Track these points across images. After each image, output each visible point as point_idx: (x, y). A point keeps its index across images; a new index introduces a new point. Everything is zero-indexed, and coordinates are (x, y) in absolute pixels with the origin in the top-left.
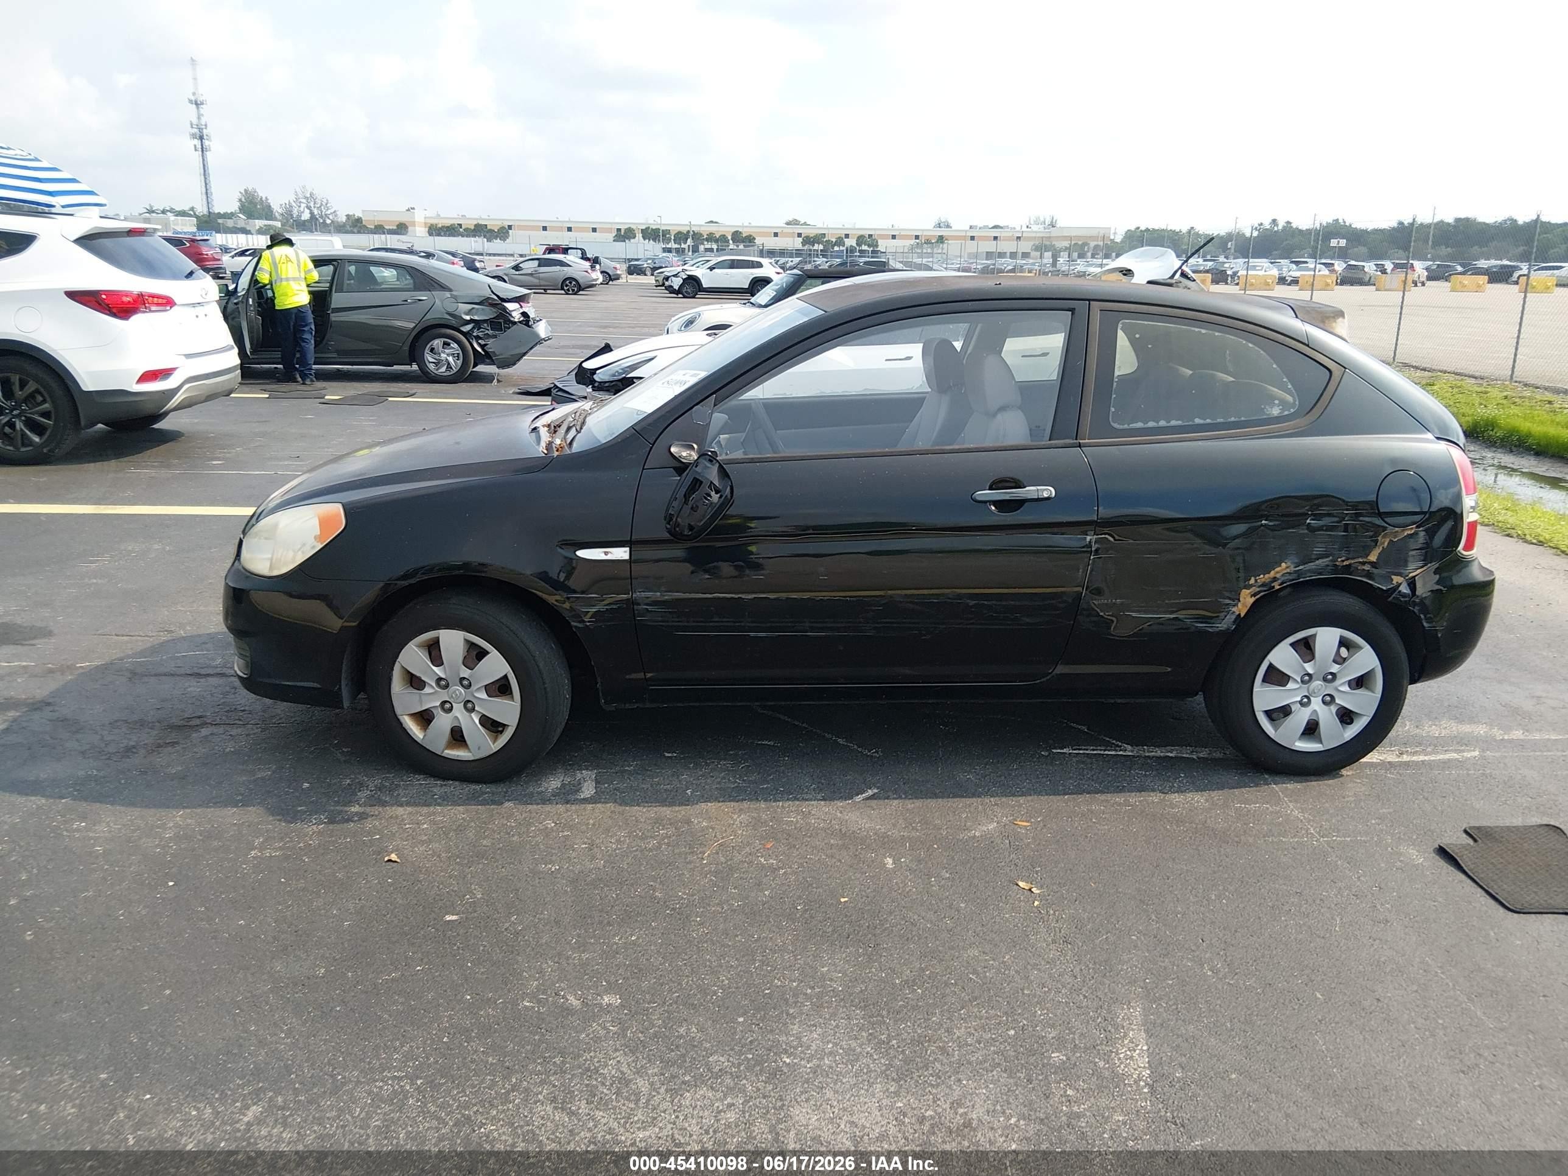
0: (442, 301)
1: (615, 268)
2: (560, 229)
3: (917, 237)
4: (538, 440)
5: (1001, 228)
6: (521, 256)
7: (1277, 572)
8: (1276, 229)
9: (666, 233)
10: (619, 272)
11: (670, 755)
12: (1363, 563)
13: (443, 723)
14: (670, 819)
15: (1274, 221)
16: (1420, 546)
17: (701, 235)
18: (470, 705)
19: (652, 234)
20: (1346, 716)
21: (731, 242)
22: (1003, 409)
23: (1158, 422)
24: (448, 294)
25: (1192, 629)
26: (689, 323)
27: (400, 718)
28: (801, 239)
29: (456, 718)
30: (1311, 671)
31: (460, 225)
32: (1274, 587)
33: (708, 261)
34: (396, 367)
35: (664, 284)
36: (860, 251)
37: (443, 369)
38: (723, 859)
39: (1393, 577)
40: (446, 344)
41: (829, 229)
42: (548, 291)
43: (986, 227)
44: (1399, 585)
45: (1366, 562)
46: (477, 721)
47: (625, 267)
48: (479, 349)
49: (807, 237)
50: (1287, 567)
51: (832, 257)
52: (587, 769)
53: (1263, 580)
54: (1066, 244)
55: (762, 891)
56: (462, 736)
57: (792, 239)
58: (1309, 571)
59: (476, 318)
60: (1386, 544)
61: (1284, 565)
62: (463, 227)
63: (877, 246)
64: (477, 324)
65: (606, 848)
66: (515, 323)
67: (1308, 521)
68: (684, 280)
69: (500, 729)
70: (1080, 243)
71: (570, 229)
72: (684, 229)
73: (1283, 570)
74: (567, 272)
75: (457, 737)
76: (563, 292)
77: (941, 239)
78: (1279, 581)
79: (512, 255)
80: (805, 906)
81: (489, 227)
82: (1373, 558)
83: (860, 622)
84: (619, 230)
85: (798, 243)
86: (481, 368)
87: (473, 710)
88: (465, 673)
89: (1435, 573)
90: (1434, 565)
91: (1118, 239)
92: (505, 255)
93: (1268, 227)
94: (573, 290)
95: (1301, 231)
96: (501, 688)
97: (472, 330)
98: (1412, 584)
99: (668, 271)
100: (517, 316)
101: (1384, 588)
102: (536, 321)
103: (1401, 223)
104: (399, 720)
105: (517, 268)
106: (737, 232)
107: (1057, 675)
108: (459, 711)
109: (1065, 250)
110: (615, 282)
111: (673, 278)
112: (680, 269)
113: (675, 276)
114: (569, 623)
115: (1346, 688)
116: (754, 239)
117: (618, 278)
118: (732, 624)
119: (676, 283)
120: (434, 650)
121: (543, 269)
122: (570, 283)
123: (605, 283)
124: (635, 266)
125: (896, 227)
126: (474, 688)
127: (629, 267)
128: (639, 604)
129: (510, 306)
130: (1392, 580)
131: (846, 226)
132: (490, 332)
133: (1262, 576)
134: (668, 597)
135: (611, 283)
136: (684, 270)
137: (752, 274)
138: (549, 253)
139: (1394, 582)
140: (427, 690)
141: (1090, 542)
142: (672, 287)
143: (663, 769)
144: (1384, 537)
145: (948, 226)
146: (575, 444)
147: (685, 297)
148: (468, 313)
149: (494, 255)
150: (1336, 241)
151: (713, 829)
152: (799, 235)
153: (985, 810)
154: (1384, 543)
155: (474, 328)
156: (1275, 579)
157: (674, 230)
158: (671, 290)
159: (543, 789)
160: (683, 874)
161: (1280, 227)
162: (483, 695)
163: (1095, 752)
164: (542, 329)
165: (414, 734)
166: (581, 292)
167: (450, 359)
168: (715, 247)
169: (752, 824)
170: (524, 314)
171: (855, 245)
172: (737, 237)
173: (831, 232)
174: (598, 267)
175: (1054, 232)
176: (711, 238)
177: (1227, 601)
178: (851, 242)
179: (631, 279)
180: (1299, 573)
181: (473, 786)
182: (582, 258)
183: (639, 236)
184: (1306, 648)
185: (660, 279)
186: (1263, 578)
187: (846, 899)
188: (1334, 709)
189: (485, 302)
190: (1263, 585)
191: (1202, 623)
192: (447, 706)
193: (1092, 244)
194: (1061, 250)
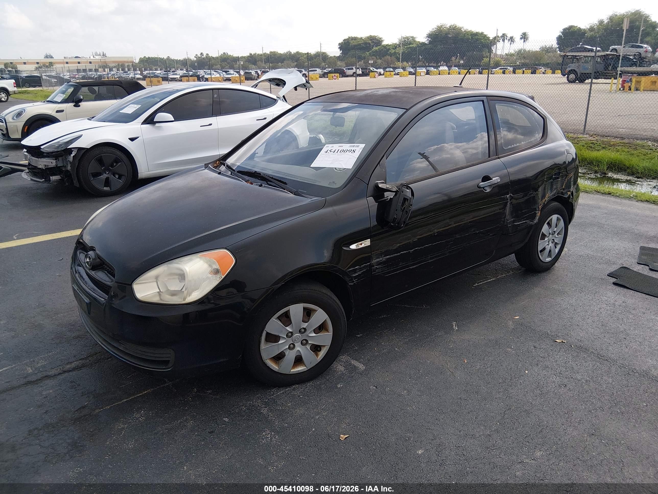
3: (37, 63)
5: (80, 58)
7: (546, 198)
8: (203, 57)
15: (202, 54)
16: (573, 180)
23: (514, 145)
25: (529, 225)
29: (297, 351)
32: (545, 203)
43: (72, 58)
44: (570, 195)
45: (562, 189)
46: (309, 349)
54: (114, 64)
58: (552, 195)
60: (566, 181)
69: (321, 348)
70: (120, 64)
75: (299, 360)
77: (51, 64)
78: (546, 201)
87: (306, 343)
89: (575, 189)
90: (575, 186)
91: (137, 61)
93: (200, 56)
95: (213, 58)
101: (566, 197)
103: (251, 54)
104: (265, 363)
108: (299, 347)
114: (349, 284)
115: (557, 236)
125: (24, 58)
126: (307, 332)
134: (384, 259)
139: (568, 194)
141: (508, 198)
145: (52, 57)
161: (205, 56)
162: (313, 334)
163: (485, 282)
165: (273, 368)
175: (106, 59)
180: (550, 197)
191: (531, 222)
192: (292, 346)
193: (126, 64)
194: (113, 68)
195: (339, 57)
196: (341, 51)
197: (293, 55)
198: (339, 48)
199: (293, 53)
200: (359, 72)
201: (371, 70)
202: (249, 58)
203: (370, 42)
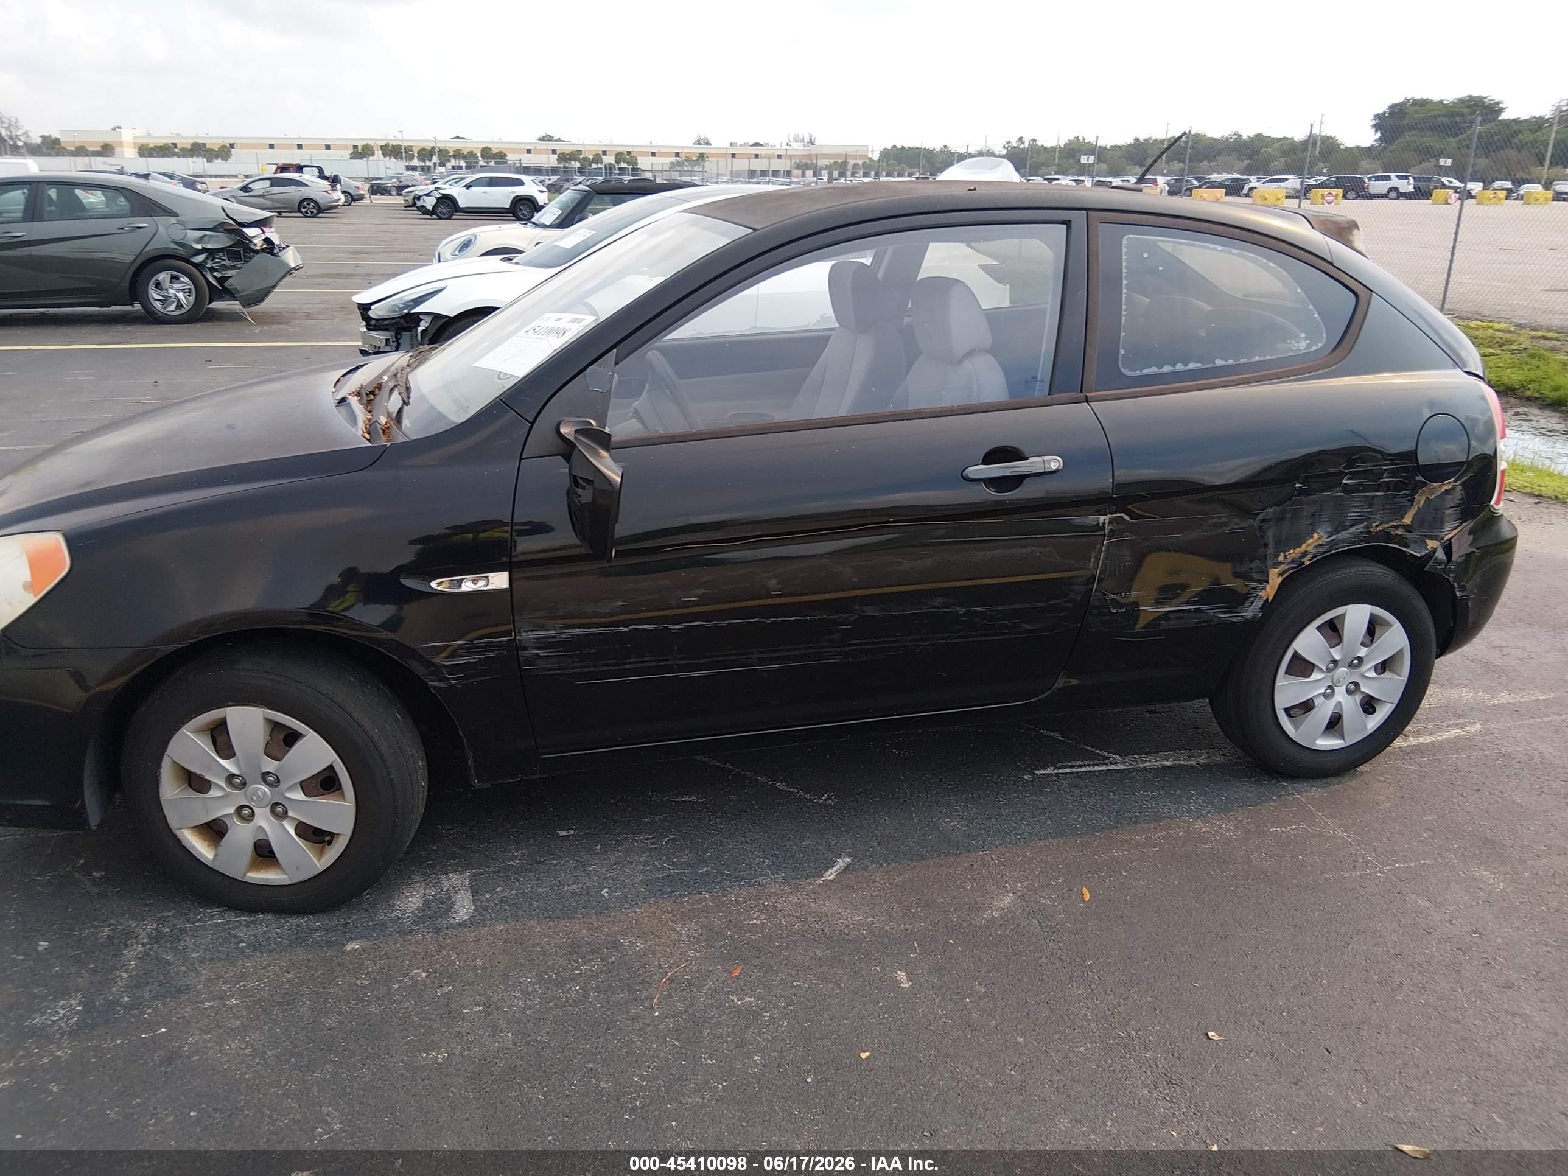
0: (167, 229)
1: (358, 188)
2: (288, 147)
3: (677, 155)
4: (353, 418)
5: (761, 145)
6: (247, 177)
7: (1309, 545)
8: (1022, 146)
9: (408, 149)
10: (362, 192)
11: (565, 833)
12: (1396, 527)
13: (241, 835)
14: (589, 943)
15: (1021, 139)
16: (1457, 502)
17: (447, 151)
18: (280, 809)
19: (393, 151)
20: (1369, 705)
21: (480, 159)
22: (970, 354)
23: (1174, 366)
24: (173, 220)
25: (1216, 621)
26: (466, 245)
27: (177, 833)
28: (555, 157)
29: (261, 828)
30: (1337, 658)
31: (175, 145)
32: (1303, 563)
33: (462, 179)
34: (114, 308)
35: (414, 203)
36: (620, 169)
37: (172, 307)
38: (680, 1006)
39: (1428, 541)
40: (174, 278)
41: (585, 145)
42: (283, 214)
43: (746, 144)
44: (1434, 550)
45: (1400, 526)
46: (292, 832)
47: (367, 186)
48: (215, 283)
49: (562, 154)
50: (1319, 538)
51: (590, 173)
52: (455, 871)
53: (1293, 556)
54: (826, 162)
55: (748, 1055)
56: (272, 852)
57: (545, 156)
58: (1344, 541)
59: (209, 246)
60: (1422, 502)
61: (1316, 536)
62: (179, 146)
63: (636, 163)
64: (212, 253)
65: (510, 1007)
66: (257, 252)
67: (1344, 481)
68: (438, 199)
69: (327, 838)
70: (840, 161)
71: (300, 147)
72: (428, 146)
73: (1314, 542)
74: (304, 192)
75: (264, 853)
76: (300, 215)
77: (702, 156)
78: (1310, 556)
79: (236, 176)
80: (815, 1076)
81: (207, 146)
82: (1407, 520)
83: (822, 647)
84: (355, 147)
85: (552, 161)
86: (215, 305)
87: (284, 815)
88: (270, 765)
89: (1470, 534)
90: (1469, 524)
91: (876, 157)
92: (229, 176)
93: (1015, 145)
94: (312, 212)
95: (1045, 148)
96: (326, 783)
97: (205, 261)
98: (1448, 549)
99: (419, 190)
100: (258, 243)
101: (1418, 555)
102: (282, 249)
104: (175, 836)
105: (245, 189)
106: (486, 148)
107: (1058, 689)
108: (264, 820)
109: (825, 169)
110: (357, 203)
111: (426, 198)
112: (432, 187)
113: (427, 195)
114: (426, 684)
115: (1372, 674)
116: (506, 155)
117: (361, 198)
118: (654, 664)
119: (429, 203)
120: (219, 735)
121: (275, 190)
122: (308, 204)
123: (347, 204)
124: (378, 185)
125: (654, 144)
126: (283, 785)
127: (372, 186)
128: (526, 649)
129: (250, 232)
130: (1427, 545)
131: (604, 143)
132: (228, 263)
133: (1292, 551)
134: (566, 634)
135: (353, 204)
136: (437, 189)
137: (513, 192)
138: (281, 172)
139: (1429, 547)
140: (214, 793)
141: (1104, 524)
142: (424, 207)
143: (560, 858)
144: (1421, 495)
145: (708, 143)
146: (406, 422)
147: (440, 218)
148: (200, 240)
149: (216, 176)
150: (1086, 157)
151: (653, 952)
152: (554, 152)
153: (990, 873)
154: (1419, 502)
155: (207, 258)
156: (1305, 554)
157: (417, 147)
158: (423, 210)
159: (398, 913)
160: (631, 1041)
161: (1026, 145)
162: (299, 795)
163: (1084, 769)
164: (291, 257)
165: (200, 853)
166: (320, 215)
167: (180, 295)
168: (463, 164)
169: (704, 937)
170: (267, 241)
171: (614, 162)
172: (486, 153)
173: (587, 148)
174: (338, 186)
175: (814, 150)
176: (458, 155)
177: (1255, 584)
178: (609, 159)
179: (375, 199)
180: (1332, 544)
181: (295, 921)
182: (319, 177)
183: (378, 153)
184: (1333, 631)
185: (410, 198)
186: (1294, 553)
187: (867, 1054)
188: (1358, 698)
189: (220, 227)
190: (1293, 561)
191: (1225, 612)
192: (246, 812)
193: (852, 162)
194: (821, 169)
195: (1370, 149)
196: (1378, 135)
197: (1245, 141)
198: (1375, 126)
199: (1245, 137)
200: (1407, 186)
201: (1444, 184)
202: (1130, 149)
203: (1465, 110)
